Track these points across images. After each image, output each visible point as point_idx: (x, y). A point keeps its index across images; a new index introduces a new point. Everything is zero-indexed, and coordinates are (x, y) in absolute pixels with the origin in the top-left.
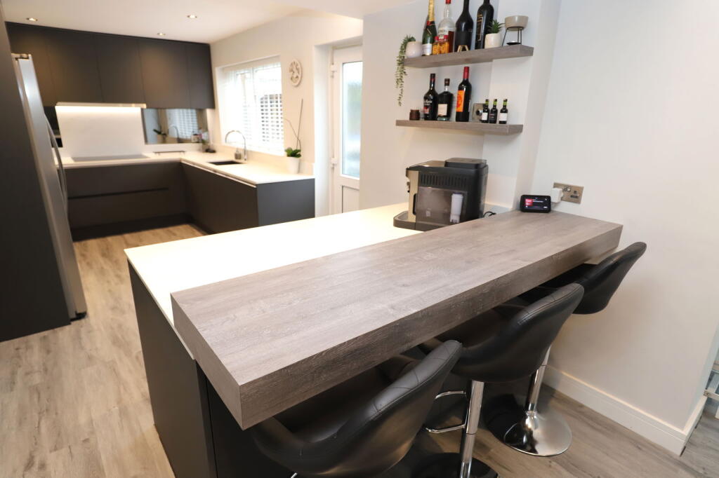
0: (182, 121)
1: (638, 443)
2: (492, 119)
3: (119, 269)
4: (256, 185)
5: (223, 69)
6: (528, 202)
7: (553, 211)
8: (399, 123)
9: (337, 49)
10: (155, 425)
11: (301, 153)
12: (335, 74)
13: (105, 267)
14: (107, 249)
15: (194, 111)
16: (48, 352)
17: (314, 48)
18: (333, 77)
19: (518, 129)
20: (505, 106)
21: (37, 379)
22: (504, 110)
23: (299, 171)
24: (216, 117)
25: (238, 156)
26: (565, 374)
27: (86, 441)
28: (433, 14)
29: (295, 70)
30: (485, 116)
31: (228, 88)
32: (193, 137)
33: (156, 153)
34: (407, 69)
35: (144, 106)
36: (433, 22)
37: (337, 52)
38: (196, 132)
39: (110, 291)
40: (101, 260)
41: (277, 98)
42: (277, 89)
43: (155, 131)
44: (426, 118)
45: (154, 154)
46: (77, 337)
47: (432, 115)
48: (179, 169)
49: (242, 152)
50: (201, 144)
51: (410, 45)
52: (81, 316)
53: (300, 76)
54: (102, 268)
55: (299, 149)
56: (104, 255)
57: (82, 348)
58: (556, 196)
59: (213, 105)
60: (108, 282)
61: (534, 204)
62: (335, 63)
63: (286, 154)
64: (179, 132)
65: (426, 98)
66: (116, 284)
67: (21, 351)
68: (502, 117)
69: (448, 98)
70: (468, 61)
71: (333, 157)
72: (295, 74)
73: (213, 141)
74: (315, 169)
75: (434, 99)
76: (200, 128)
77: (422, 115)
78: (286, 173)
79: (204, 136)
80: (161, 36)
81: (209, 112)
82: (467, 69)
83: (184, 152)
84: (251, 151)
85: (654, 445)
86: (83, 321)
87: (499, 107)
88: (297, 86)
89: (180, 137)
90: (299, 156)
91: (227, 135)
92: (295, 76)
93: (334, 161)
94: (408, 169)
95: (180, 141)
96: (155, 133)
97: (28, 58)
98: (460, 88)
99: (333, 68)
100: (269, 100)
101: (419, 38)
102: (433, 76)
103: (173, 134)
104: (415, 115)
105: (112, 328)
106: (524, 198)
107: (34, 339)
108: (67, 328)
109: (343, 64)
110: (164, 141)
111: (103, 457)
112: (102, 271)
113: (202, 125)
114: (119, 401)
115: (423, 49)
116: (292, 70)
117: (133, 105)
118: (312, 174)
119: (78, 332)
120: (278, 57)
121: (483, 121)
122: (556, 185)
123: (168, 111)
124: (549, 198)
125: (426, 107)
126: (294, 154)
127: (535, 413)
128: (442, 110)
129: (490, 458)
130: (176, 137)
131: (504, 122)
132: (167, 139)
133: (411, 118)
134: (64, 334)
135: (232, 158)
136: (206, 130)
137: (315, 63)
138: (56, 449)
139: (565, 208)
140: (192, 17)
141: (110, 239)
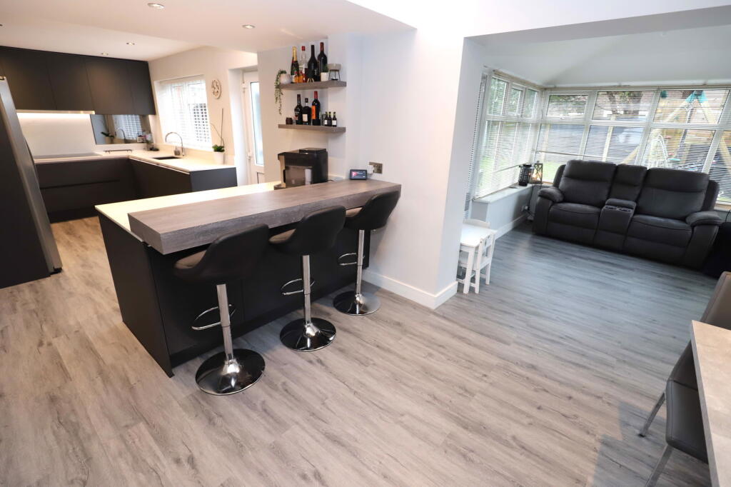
0: (127, 125)
1: (415, 306)
2: (330, 125)
3: (83, 242)
4: (190, 172)
5: (161, 82)
6: (354, 174)
7: (369, 179)
8: (280, 126)
9: (245, 72)
10: (123, 321)
11: (225, 149)
12: (246, 90)
13: (71, 241)
14: (70, 229)
15: (138, 116)
16: (37, 292)
17: (228, 72)
18: (244, 92)
19: (343, 130)
20: (334, 116)
21: (33, 306)
22: (335, 119)
23: (224, 162)
24: (157, 122)
25: (177, 153)
26: (385, 277)
27: (76, 332)
28: (296, 56)
29: (215, 86)
30: (326, 122)
31: (165, 98)
32: (138, 138)
33: (106, 151)
34: (284, 91)
35: (93, 113)
36: (297, 61)
37: (246, 74)
38: (141, 134)
39: (78, 256)
40: (67, 237)
41: (205, 107)
42: (204, 100)
43: (102, 133)
44: (297, 123)
45: (103, 152)
46: (58, 283)
47: (300, 122)
48: (128, 164)
49: (180, 150)
50: (145, 144)
51: (283, 75)
52: (58, 271)
53: (219, 91)
54: (69, 242)
55: (222, 145)
56: (68, 233)
57: (63, 289)
58: (370, 169)
59: (154, 112)
60: (76, 250)
61: (357, 175)
62: (245, 82)
63: (213, 150)
64: (126, 134)
65: (296, 110)
67: (15, 293)
68: (334, 123)
69: (308, 111)
70: (316, 88)
71: (249, 151)
72: (216, 89)
73: (156, 142)
74: (236, 161)
75: (300, 110)
76: (144, 131)
77: (294, 121)
78: (214, 163)
79: (148, 138)
80: (105, 55)
81: (150, 117)
82: (316, 93)
83: (131, 150)
84: (187, 149)
85: (423, 307)
86: (60, 274)
87: (332, 117)
88: (218, 98)
89: (127, 138)
90: (223, 151)
91: (167, 135)
92: (216, 91)
93: (249, 154)
94: (279, 155)
95: (127, 141)
96: (104, 136)
97: (3, 79)
98: (313, 105)
99: (244, 86)
100: (199, 108)
101: (289, 72)
102: (299, 96)
103: (120, 136)
104: (289, 121)
105: (84, 277)
106: (352, 171)
107: (24, 286)
108: (48, 279)
109: (252, 83)
110: (112, 142)
111: (90, 337)
112: (69, 244)
113: (146, 127)
114: (97, 312)
115: (291, 78)
116: (213, 87)
117: (82, 112)
118: (233, 164)
119: (57, 280)
120: (202, 75)
121: (326, 125)
122: (371, 164)
123: (114, 117)
124: (366, 171)
125: (296, 116)
126: (219, 149)
127: (360, 295)
128: (305, 117)
129: (330, 318)
130: (123, 138)
131: (335, 126)
132: (115, 140)
133: (287, 123)
134: (47, 282)
135: (173, 155)
136: (150, 132)
137: (229, 82)
138: (56, 337)
139: (376, 176)
141: (71, 222)
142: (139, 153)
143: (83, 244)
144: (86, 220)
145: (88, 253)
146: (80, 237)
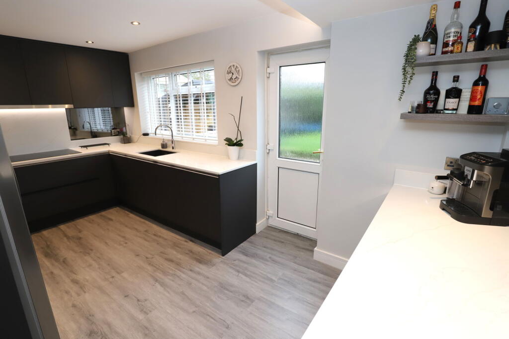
4: (218, 175)
5: (141, 74)
9: (272, 54)
11: (243, 143)
12: (271, 75)
14: (48, 246)
15: (110, 109)
17: (257, 53)
23: (239, 158)
24: (135, 113)
25: (165, 146)
33: (82, 147)
37: (272, 57)
39: (74, 306)
44: (429, 111)
49: (169, 143)
50: (121, 137)
53: (240, 77)
59: (131, 103)
60: (67, 292)
62: (271, 66)
63: (226, 143)
66: (79, 295)
70: (486, 59)
82: (485, 67)
83: (108, 144)
90: (241, 145)
91: (156, 129)
92: (233, 77)
93: (269, 147)
99: (269, 70)
102: (435, 74)
109: (280, 67)
118: (255, 159)
120: (212, 61)
125: (430, 101)
126: (234, 143)
128: (452, 103)
132: (78, 132)
135: (159, 148)
140: (136, 23)
142: (116, 147)
143: (74, 276)
144: (63, 227)
145: (87, 296)
146: (65, 261)
